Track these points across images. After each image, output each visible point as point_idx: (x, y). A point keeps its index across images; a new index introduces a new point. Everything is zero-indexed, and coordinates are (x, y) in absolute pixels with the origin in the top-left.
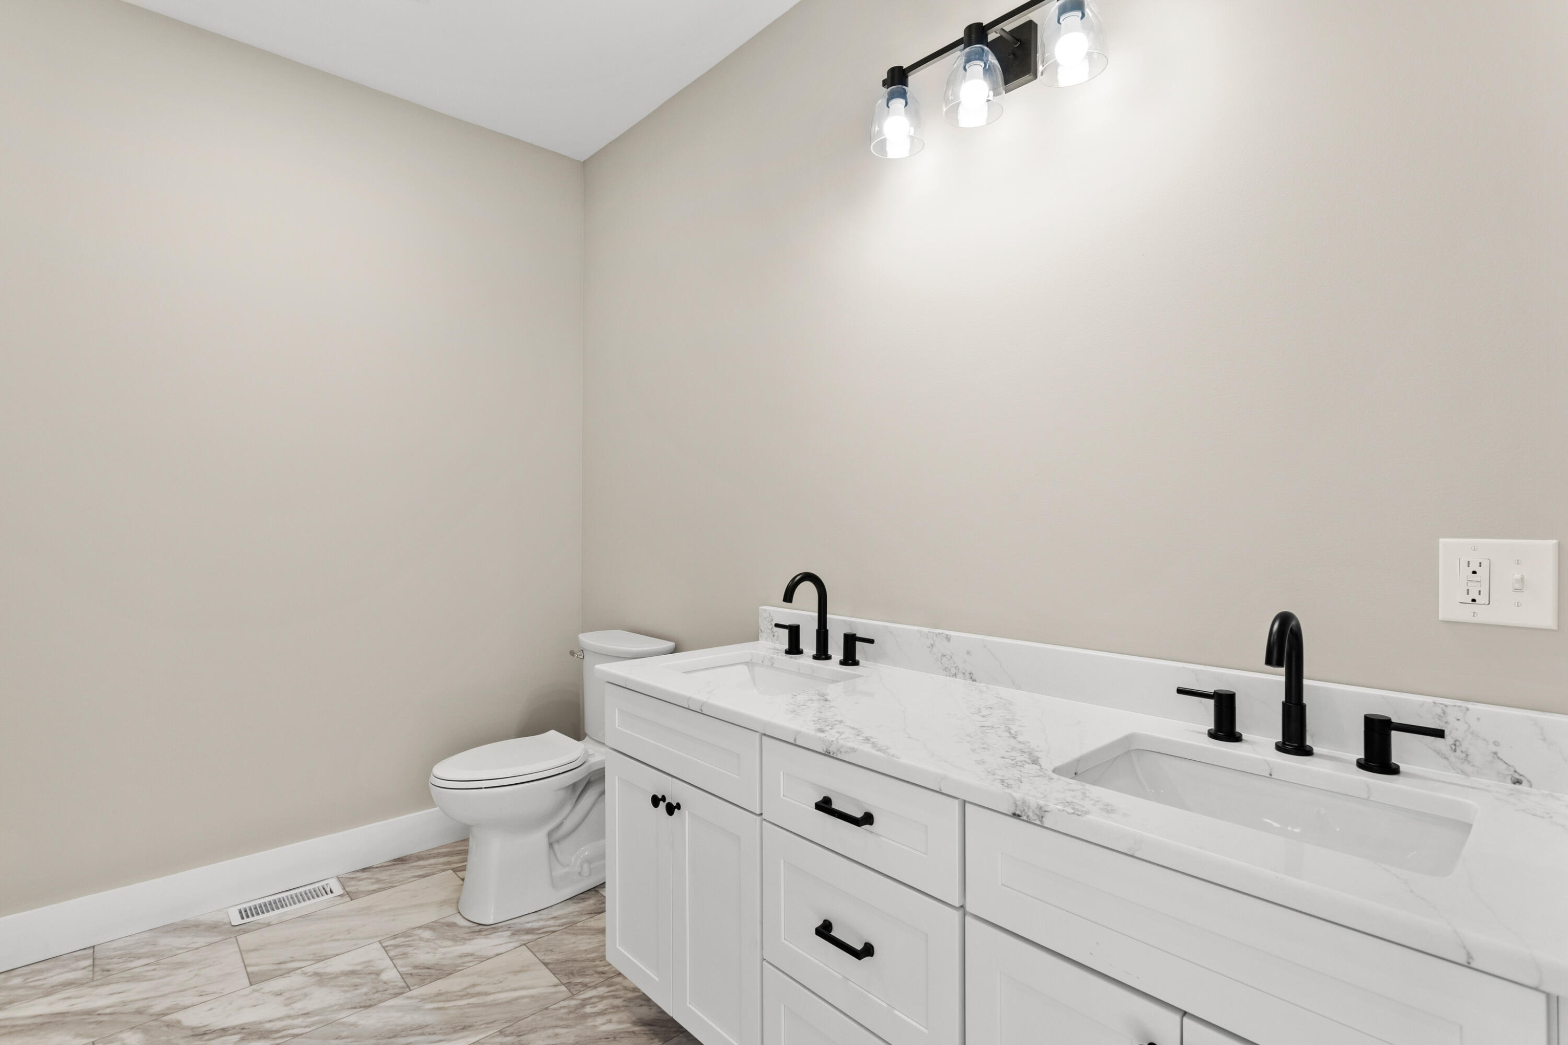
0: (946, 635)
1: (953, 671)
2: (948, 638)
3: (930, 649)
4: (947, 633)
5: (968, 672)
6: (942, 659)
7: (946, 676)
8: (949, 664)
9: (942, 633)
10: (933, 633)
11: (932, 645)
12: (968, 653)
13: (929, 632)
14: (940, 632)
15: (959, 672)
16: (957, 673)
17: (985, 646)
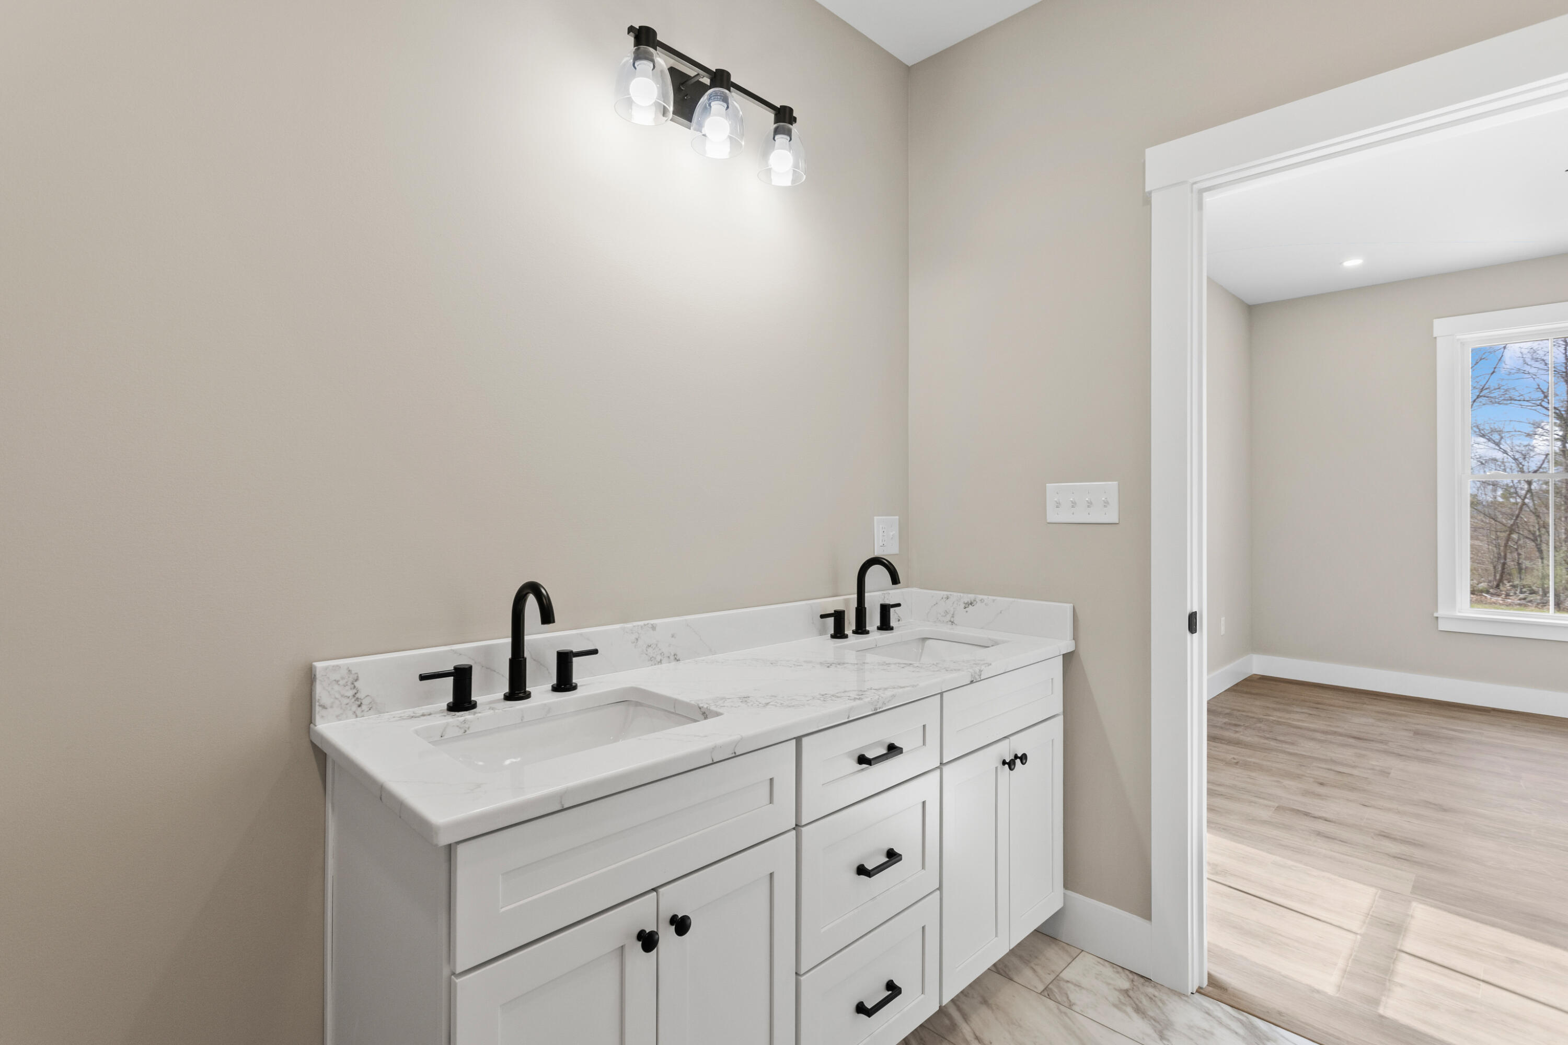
0: (652, 625)
1: (659, 658)
2: (653, 627)
3: (635, 644)
4: (652, 623)
5: (673, 654)
6: (647, 651)
7: (652, 665)
8: (654, 653)
9: (648, 624)
10: (638, 626)
11: (637, 639)
12: (673, 636)
13: (634, 626)
14: (646, 623)
15: (664, 657)
16: (662, 659)
17: (688, 625)
